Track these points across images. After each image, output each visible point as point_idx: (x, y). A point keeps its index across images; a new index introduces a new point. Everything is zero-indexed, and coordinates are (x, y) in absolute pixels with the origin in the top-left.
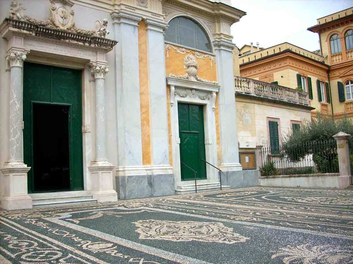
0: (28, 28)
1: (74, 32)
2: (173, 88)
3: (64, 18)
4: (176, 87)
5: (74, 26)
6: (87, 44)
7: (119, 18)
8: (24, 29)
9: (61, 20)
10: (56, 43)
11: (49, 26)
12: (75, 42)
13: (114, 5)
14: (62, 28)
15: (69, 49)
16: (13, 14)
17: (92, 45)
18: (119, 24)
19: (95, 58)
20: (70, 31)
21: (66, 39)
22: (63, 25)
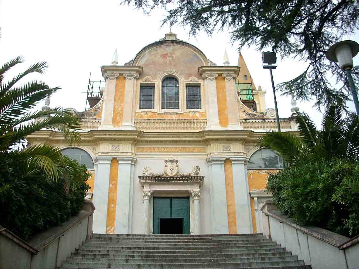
0: (150, 179)
1: (179, 176)
2: (256, 199)
3: (172, 169)
4: (258, 198)
5: (178, 173)
6: (186, 181)
7: (210, 162)
8: (148, 180)
9: (170, 171)
10: (168, 184)
11: (164, 176)
12: (178, 181)
13: (207, 155)
14: (171, 175)
15: (176, 186)
16: (144, 173)
17: (189, 182)
18: (211, 165)
19: (192, 188)
20: (176, 176)
21: (173, 181)
22: (171, 174)
